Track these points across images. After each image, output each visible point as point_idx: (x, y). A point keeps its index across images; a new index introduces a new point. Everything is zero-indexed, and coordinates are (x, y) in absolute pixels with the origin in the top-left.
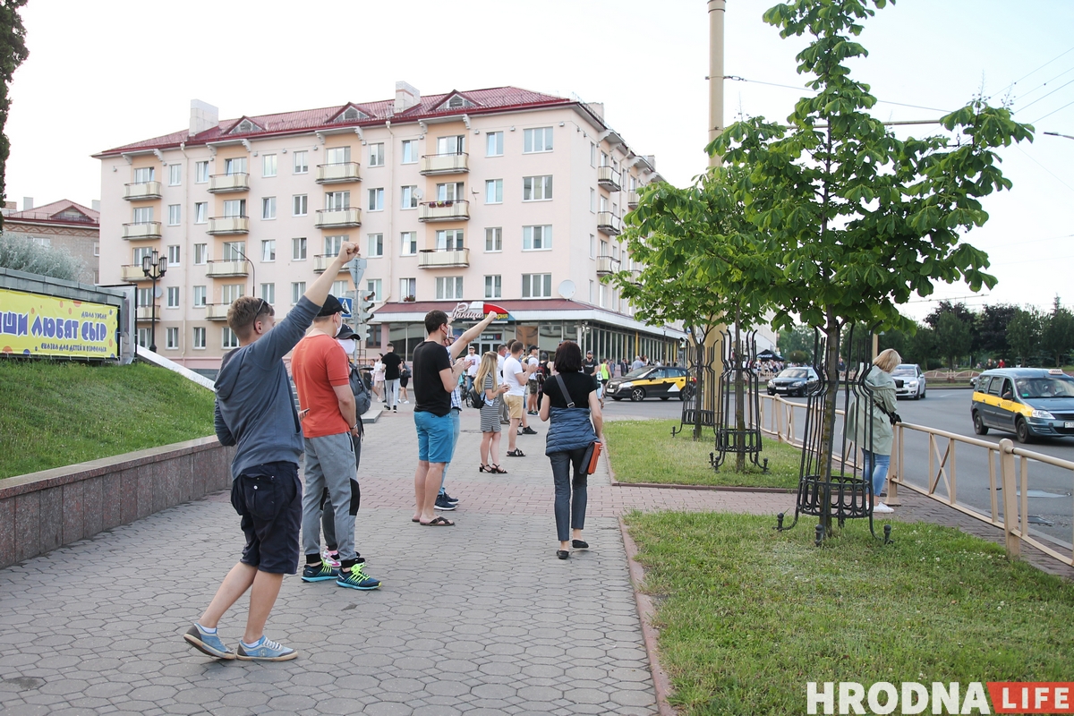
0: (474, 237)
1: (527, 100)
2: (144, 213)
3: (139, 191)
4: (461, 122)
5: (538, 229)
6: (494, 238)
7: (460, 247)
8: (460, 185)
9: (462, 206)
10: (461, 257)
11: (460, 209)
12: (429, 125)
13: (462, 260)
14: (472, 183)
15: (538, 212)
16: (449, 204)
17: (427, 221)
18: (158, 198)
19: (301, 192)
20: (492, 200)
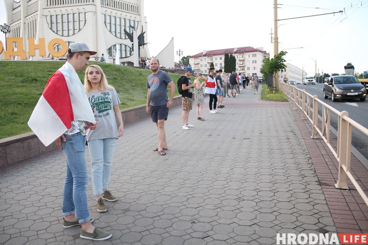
0: (246, 69)
1: (255, 50)
2: (196, 66)
3: (196, 63)
4: (244, 53)
5: (254, 67)
6: (249, 69)
7: (244, 70)
8: (244, 62)
9: (244, 64)
10: (244, 71)
11: (244, 65)
12: (239, 54)
13: (244, 72)
14: (245, 61)
15: (254, 65)
16: (242, 64)
17: (240, 67)
18: (199, 64)
19: (221, 63)
20: (248, 63)
